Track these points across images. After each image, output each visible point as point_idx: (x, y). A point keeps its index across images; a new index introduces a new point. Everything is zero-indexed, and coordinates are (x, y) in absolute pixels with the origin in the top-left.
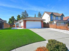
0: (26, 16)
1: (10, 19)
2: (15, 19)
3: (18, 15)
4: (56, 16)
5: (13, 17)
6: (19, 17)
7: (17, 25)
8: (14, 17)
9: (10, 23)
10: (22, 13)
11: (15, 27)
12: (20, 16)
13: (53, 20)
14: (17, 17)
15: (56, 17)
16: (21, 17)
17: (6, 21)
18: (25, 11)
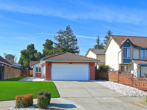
0: (70, 43)
1: (23, 53)
2: (36, 51)
3: (47, 40)
4: (143, 49)
5: (31, 47)
6: (49, 44)
7: (37, 71)
8: (33, 45)
9: (22, 64)
10: (57, 35)
11: (32, 76)
12: (52, 43)
13: (129, 61)
14: (44, 45)
15: (142, 51)
16: (54, 46)
17: (13, 57)
18: (68, 28)
